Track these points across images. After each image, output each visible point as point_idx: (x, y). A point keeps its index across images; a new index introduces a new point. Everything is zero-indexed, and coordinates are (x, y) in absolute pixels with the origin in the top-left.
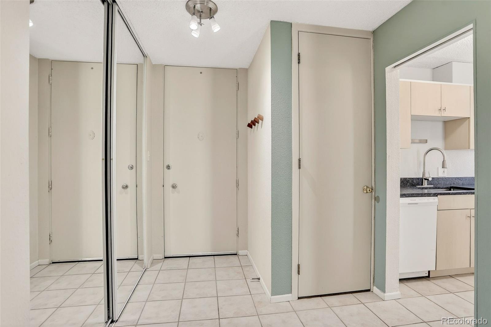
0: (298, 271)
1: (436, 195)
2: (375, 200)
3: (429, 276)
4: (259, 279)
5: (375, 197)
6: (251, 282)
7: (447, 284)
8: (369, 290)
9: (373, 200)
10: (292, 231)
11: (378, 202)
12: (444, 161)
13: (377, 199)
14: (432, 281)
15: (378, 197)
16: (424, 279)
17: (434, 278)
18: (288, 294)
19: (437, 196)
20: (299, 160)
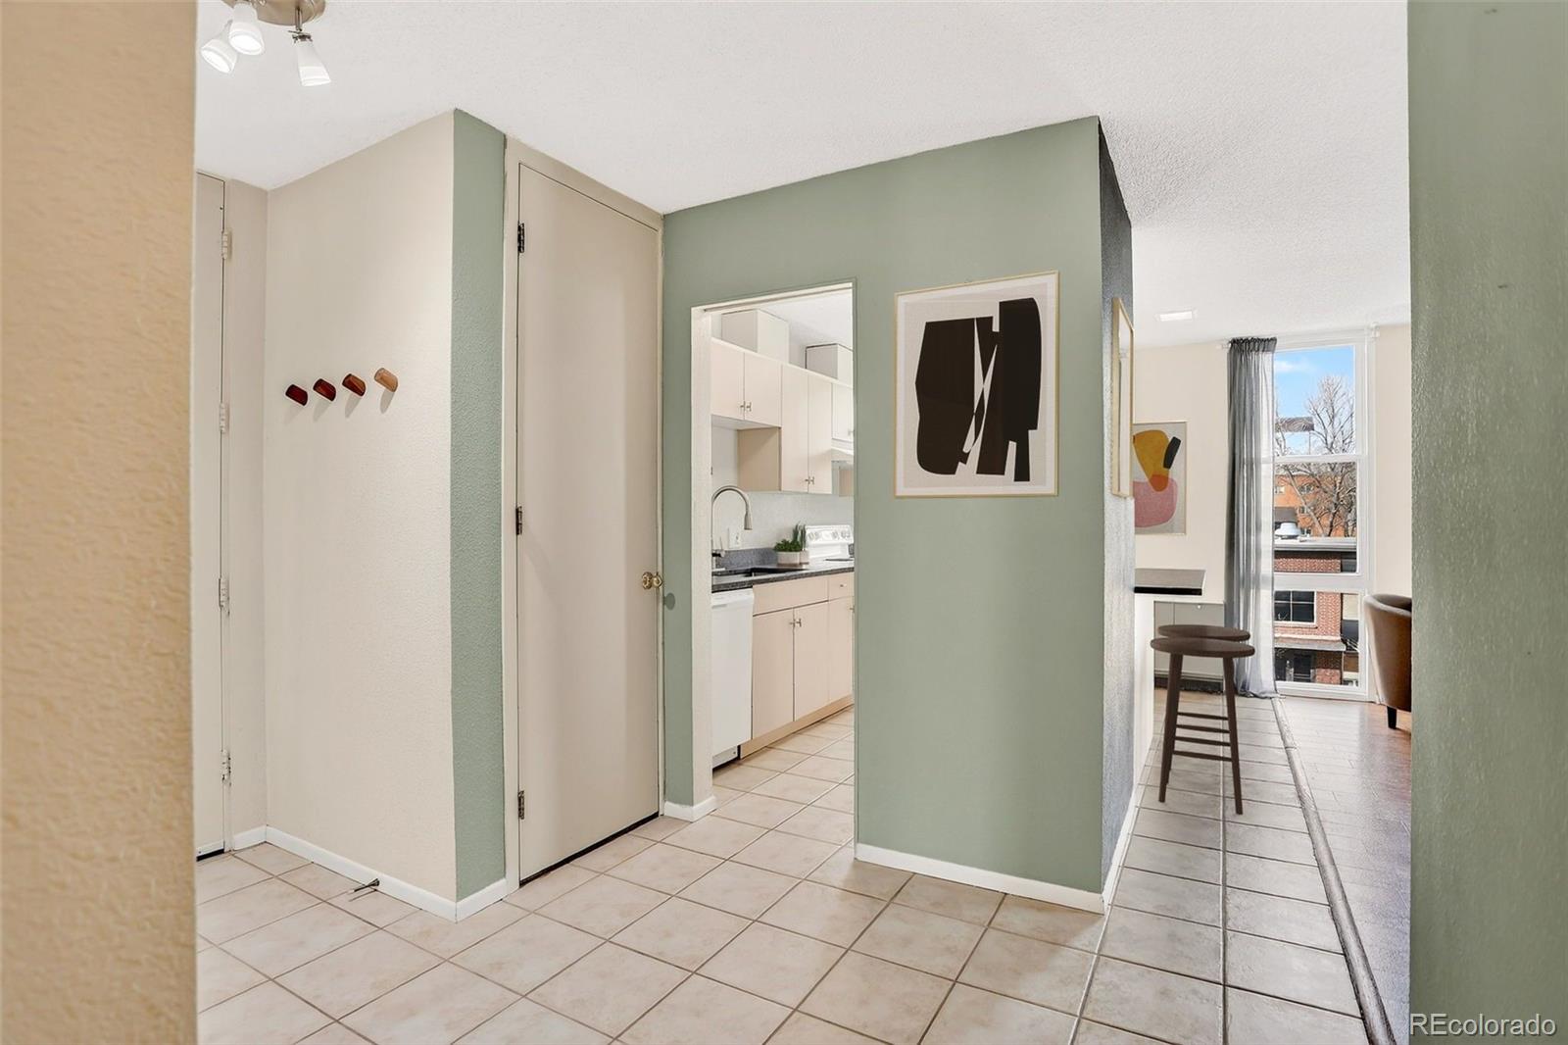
0: (520, 809)
1: (750, 585)
2: (664, 604)
3: (738, 758)
4: (376, 883)
5: (664, 598)
6: (351, 901)
7: (768, 761)
8: (656, 815)
9: (661, 604)
10: (502, 706)
11: (671, 607)
12: (747, 514)
13: (668, 601)
14: (746, 764)
15: (671, 595)
16: (733, 765)
17: (749, 757)
18: (498, 880)
19: (751, 587)
20: (518, 512)
